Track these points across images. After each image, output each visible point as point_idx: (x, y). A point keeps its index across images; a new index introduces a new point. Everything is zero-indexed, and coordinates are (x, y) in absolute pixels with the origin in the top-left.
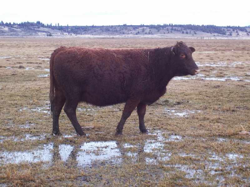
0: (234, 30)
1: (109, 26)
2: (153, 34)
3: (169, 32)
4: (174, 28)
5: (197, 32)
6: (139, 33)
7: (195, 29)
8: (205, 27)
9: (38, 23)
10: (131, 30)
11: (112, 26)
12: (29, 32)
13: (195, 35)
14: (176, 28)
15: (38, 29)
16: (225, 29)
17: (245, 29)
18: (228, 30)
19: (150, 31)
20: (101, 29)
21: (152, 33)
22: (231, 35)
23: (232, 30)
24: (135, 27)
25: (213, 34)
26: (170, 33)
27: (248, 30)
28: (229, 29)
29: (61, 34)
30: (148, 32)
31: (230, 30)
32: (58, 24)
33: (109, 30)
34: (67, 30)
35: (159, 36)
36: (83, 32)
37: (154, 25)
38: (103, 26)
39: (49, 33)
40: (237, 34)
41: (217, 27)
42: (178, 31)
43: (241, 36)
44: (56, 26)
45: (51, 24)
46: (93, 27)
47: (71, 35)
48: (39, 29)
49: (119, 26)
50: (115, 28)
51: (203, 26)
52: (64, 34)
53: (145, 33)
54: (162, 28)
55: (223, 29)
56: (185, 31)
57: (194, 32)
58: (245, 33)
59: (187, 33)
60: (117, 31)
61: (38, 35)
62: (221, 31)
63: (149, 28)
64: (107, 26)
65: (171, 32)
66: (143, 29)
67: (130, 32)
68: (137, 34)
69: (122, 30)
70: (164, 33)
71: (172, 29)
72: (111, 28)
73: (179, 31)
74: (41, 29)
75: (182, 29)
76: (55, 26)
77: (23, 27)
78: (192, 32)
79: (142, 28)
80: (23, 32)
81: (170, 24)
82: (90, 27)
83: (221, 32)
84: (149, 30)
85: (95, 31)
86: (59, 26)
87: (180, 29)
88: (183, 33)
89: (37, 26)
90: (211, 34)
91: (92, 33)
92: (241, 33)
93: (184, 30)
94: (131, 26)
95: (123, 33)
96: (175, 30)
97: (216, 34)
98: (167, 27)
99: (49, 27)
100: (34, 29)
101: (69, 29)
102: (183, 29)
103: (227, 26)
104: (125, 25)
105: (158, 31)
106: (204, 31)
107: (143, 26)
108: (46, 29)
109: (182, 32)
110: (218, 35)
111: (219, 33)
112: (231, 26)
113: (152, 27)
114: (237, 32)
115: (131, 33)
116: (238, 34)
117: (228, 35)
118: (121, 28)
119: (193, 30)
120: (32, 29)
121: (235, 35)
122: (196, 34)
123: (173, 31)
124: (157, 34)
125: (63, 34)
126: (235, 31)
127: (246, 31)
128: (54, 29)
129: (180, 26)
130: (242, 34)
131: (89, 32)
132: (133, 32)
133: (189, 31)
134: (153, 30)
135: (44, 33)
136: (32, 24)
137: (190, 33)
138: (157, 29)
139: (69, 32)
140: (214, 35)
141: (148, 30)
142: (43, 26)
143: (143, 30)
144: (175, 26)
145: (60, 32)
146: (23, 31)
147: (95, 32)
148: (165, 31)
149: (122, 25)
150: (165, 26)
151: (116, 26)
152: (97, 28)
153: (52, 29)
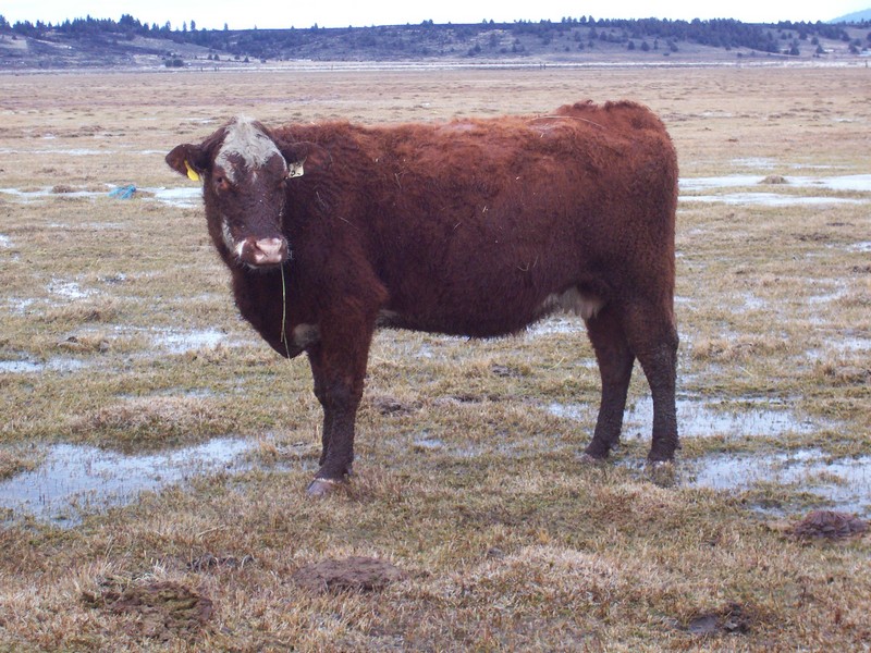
0: (803, 37)
1: (373, 27)
2: (527, 55)
3: (581, 47)
4: (599, 31)
5: (680, 45)
6: (477, 49)
7: (670, 35)
8: (704, 24)
9: (127, 20)
10: (450, 42)
11: (383, 29)
12: (102, 53)
13: (672, 55)
14: (608, 32)
15: (127, 43)
16: (775, 33)
17: (842, 32)
18: (784, 37)
19: (517, 42)
20: (345, 40)
21: (523, 50)
22: (794, 52)
23: (796, 35)
24: (464, 31)
25: (735, 51)
26: (586, 49)
27: (853, 34)
28: (787, 32)
29: (210, 58)
30: (510, 47)
31: (790, 36)
32: (193, 24)
33: (373, 44)
34: (225, 45)
35: (549, 59)
36: (283, 52)
37: (530, 23)
38: (350, 29)
39: (169, 54)
40: (815, 48)
41: (747, 26)
42: (612, 40)
43: (830, 56)
44: (185, 31)
45: (168, 23)
46: (315, 31)
47: (247, 61)
48: (132, 43)
49: (408, 27)
50: (395, 35)
51: (696, 21)
52: (222, 57)
53: (499, 49)
54: (557, 33)
55: (765, 32)
56: (638, 42)
57: (669, 44)
58: (844, 46)
59: (645, 48)
60: (401, 46)
61: (134, 64)
62: (761, 40)
63: (514, 34)
64: (365, 28)
65: (591, 45)
66: (493, 36)
67: (447, 48)
68: (471, 54)
69: (421, 40)
70: (567, 50)
71: (593, 36)
72: (380, 35)
73: (618, 41)
74: (139, 41)
75: (625, 35)
76: (181, 29)
77: (77, 38)
78: (662, 43)
79: (488, 33)
80: (79, 55)
81: (583, 19)
82: (305, 31)
83: (761, 44)
84: (512, 39)
85: (325, 47)
86: (194, 31)
87: (618, 34)
88: (631, 47)
89: (124, 31)
90: (728, 49)
91: (313, 54)
92: (828, 46)
93: (633, 37)
94: (449, 26)
95: (426, 53)
96: (603, 38)
97: (744, 51)
98: (576, 29)
99: (164, 33)
100: (115, 44)
101: (233, 40)
102: (630, 34)
103: (780, 23)
104: (427, 25)
105: (546, 43)
106: (701, 42)
107: (492, 26)
108: (156, 43)
109: (627, 44)
110: (753, 55)
111: (752, 48)
112: (793, 23)
113: (521, 28)
114: (815, 42)
115: (453, 50)
116: (820, 51)
117: (786, 52)
118: (413, 34)
119: (663, 36)
120: (107, 44)
121: (811, 54)
122: (675, 50)
123: (595, 42)
124: (540, 53)
125: (217, 58)
126: (809, 39)
127: (846, 39)
128: (180, 42)
129: (620, 24)
130: (835, 50)
131: (305, 48)
132: (458, 46)
133: (650, 41)
134: (526, 40)
135: (153, 57)
136: (107, 26)
137: (656, 48)
138: (540, 37)
139: (236, 52)
140: (740, 55)
141: (509, 41)
142: (143, 31)
143: (494, 41)
144: (603, 23)
145: (203, 52)
146: (79, 49)
147: (327, 51)
148: (569, 44)
150: (567, 25)
151: (398, 27)
152: (330, 36)
153: (175, 41)
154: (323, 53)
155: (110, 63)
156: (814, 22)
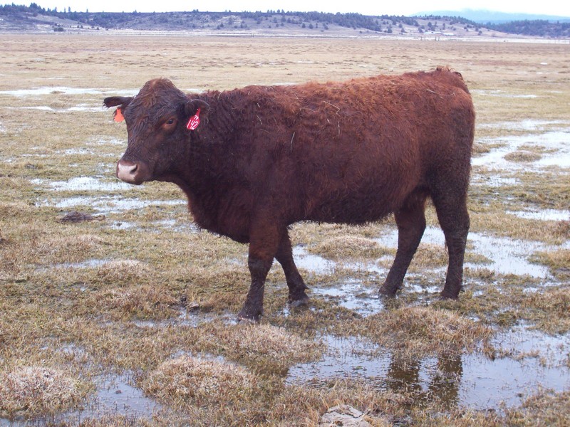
0: (394, 24)
1: (167, 13)
2: (249, 29)
3: (277, 26)
4: (287, 18)
5: (329, 26)
6: (222, 26)
7: (324, 21)
8: (342, 16)
9: (34, 6)
10: (207, 22)
11: (172, 13)
12: (20, 23)
13: (325, 31)
14: (291, 18)
15: (33, 18)
16: (379, 20)
17: (415, 22)
18: (384, 23)
19: (243, 22)
20: (151, 19)
21: (246, 27)
22: (390, 31)
23: (391, 22)
24: (215, 16)
25: (359, 30)
26: (280, 27)
27: (420, 23)
28: (386, 21)
29: (78, 27)
30: (240, 25)
31: (388, 23)
32: (69, 9)
33: (166, 21)
34: (87, 20)
35: (260, 32)
36: (118, 25)
37: (250, 13)
38: (154, 13)
39: (56, 25)
40: (401, 29)
41: (365, 17)
42: (293, 23)
43: (408, 34)
44: (65, 12)
45: (56, 8)
46: (135, 14)
47: (98, 29)
48: (36, 18)
49: (185, 13)
50: (178, 17)
51: (338, 14)
52: (84, 27)
53: (233, 26)
54: (264, 18)
55: (375, 20)
56: (307, 24)
57: (324, 25)
58: (416, 29)
59: (311, 27)
60: (181, 23)
61: (37, 29)
62: (372, 24)
63: (242, 18)
64: (162, 13)
65: (282, 25)
66: (230, 19)
67: (205, 25)
68: (218, 28)
69: (192, 20)
70: (270, 27)
71: (283, 20)
72: (170, 16)
73: (297, 23)
74: (40, 17)
75: (301, 20)
76: (63, 11)
77: (6, 15)
78: (320, 25)
79: (228, 17)
80: (7, 24)
81: (279, 11)
82: (130, 14)
83: (372, 26)
84: (241, 20)
85: (140, 23)
86: (70, 13)
87: (297, 19)
88: (304, 27)
89: (32, 11)
90: (355, 29)
91: (134, 26)
92: (407, 28)
93: (305, 21)
94: (207, 13)
95: (194, 27)
96: (289, 21)
97: (363, 30)
98: (274, 16)
99: (54, 13)
100: (27, 18)
101: (91, 17)
102: (303, 20)
103: (383, 16)
104: (195, 12)
105: (258, 23)
106: (340, 25)
107: (230, 13)
108: (49, 19)
109: (301, 25)
110: (368, 32)
111: (367, 28)
112: (389, 16)
113: (245, 15)
114: (400, 26)
115: (209, 26)
116: (403, 31)
117: (385, 31)
118: (188, 17)
119: (321, 21)
120: (22, 18)
121: (398, 32)
122: (327, 29)
123: (284, 23)
124: (256, 28)
125: (82, 27)
126: (398, 25)
127: (417, 25)
128: (63, 18)
129: (298, 14)
130: (411, 31)
131: (129, 23)
132: (212, 24)
133: (314, 23)
134: (248, 21)
135: (47, 26)
136: (22, 9)
137: (317, 27)
138: (256, 20)
139: (92, 24)
140: (361, 32)
141: (239, 21)
142: (43, 12)
143: (231, 22)
144: (289, 14)
145: (76, 24)
146: (7, 21)
147: (141, 25)
148: (271, 24)
149: (191, 11)
150: (270, 14)
151: (180, 12)
152: (143, 17)
153: (60, 17)
154: (139, 26)
155: (23, 29)
156: (400, 16)
